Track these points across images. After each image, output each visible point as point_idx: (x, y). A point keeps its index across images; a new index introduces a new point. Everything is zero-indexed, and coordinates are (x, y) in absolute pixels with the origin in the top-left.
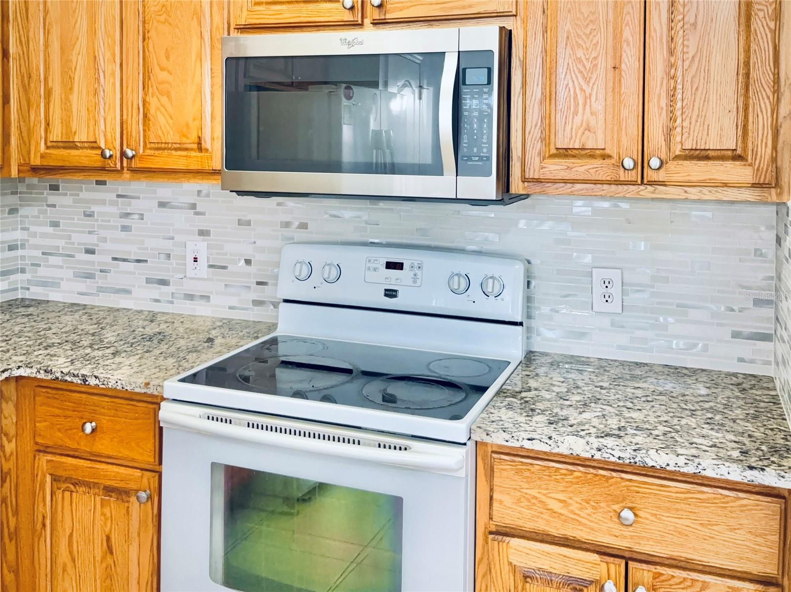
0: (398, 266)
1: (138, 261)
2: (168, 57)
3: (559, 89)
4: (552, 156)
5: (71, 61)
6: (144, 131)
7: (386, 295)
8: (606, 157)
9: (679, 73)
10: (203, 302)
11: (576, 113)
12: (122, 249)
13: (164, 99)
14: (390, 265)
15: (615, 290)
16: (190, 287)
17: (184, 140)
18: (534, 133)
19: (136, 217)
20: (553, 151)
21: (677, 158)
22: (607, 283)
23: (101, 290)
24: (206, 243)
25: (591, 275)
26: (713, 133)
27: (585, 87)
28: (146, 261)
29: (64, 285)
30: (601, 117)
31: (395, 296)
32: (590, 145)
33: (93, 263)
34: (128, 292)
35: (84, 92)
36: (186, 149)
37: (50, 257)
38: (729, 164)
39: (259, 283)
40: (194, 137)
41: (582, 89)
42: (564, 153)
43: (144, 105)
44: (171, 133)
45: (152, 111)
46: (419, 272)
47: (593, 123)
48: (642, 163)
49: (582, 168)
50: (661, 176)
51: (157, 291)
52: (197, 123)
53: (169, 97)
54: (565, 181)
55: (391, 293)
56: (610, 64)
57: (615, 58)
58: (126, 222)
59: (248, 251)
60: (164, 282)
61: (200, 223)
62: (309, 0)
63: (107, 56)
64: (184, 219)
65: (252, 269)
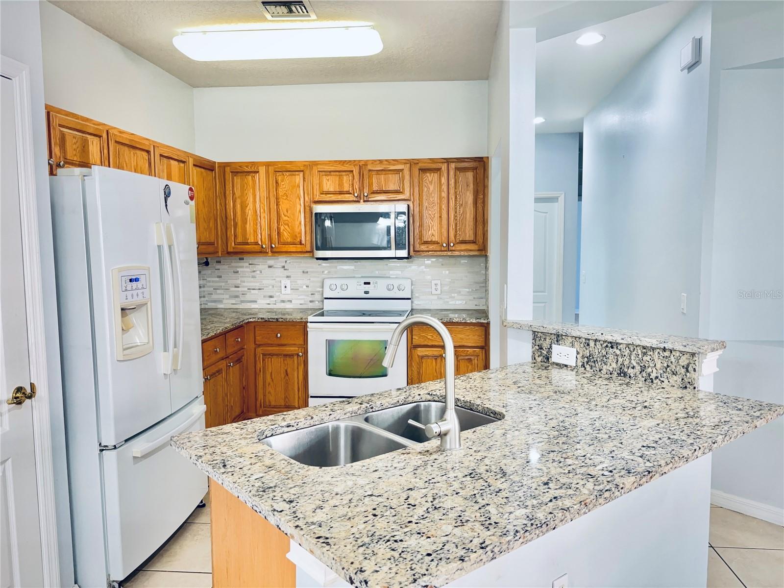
0: (369, 283)
1: (260, 289)
2: (287, 212)
3: (424, 223)
4: (422, 244)
5: (246, 212)
6: (278, 238)
7: (365, 293)
8: (438, 243)
9: (458, 218)
10: (289, 303)
11: (429, 230)
12: (252, 285)
13: (286, 227)
14: (365, 283)
15: (439, 287)
16: (283, 298)
17: (295, 241)
18: (417, 237)
19: (258, 272)
20: (423, 242)
21: (458, 243)
22: (436, 285)
23: (242, 302)
24: (289, 281)
25: (431, 282)
26: (467, 236)
27: (432, 222)
28: (263, 289)
29: (225, 301)
30: (436, 232)
31: (368, 293)
32: (433, 240)
33: (239, 291)
34: (256, 302)
35: (252, 224)
36: (295, 244)
37: (217, 290)
38: (472, 244)
39: (312, 294)
40: (298, 240)
41: (431, 223)
42: (426, 243)
43: (278, 229)
44: (289, 238)
45: (282, 231)
46: (376, 285)
47: (434, 233)
48: (448, 245)
49: (431, 247)
50: (453, 248)
51: (268, 301)
52: (300, 235)
53: (288, 226)
54: (426, 251)
55: (366, 293)
56: (439, 216)
57: (440, 213)
58: (253, 274)
59: (308, 283)
60: (271, 297)
61: (286, 273)
62: (341, 193)
63: (262, 211)
64: (280, 272)
65: (309, 289)
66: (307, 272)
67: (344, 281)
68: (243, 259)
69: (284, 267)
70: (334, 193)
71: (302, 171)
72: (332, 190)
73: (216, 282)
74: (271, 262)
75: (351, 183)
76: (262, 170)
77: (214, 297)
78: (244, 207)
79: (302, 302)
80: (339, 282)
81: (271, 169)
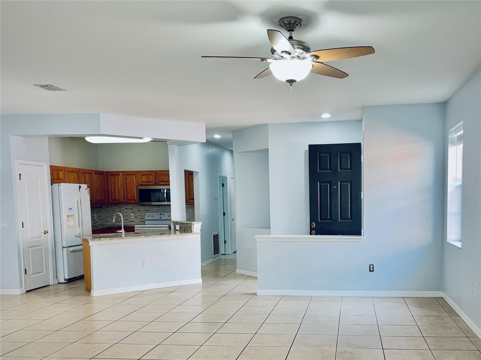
2: (130, 189)
5: (115, 189)
6: (127, 198)
10: (133, 222)
14: (160, 214)
16: (131, 220)
19: (122, 211)
24: (133, 214)
35: (117, 193)
36: (133, 200)
39: (142, 219)
43: (126, 195)
44: (131, 198)
45: (128, 195)
46: (164, 215)
52: (134, 197)
53: (130, 194)
55: (161, 218)
58: (120, 211)
59: (140, 214)
60: (127, 220)
61: (132, 211)
62: (148, 182)
63: (121, 188)
64: (130, 211)
65: (141, 217)
66: (140, 211)
67: (153, 214)
68: (116, 206)
69: (131, 209)
70: (146, 182)
71: (135, 174)
72: (145, 181)
73: (106, 214)
74: (126, 207)
75: (152, 178)
76: (121, 174)
77: (106, 220)
78: (115, 187)
79: (138, 222)
80: (150, 214)
81: (124, 174)
